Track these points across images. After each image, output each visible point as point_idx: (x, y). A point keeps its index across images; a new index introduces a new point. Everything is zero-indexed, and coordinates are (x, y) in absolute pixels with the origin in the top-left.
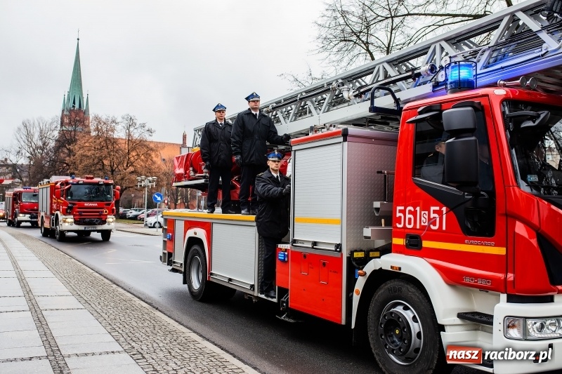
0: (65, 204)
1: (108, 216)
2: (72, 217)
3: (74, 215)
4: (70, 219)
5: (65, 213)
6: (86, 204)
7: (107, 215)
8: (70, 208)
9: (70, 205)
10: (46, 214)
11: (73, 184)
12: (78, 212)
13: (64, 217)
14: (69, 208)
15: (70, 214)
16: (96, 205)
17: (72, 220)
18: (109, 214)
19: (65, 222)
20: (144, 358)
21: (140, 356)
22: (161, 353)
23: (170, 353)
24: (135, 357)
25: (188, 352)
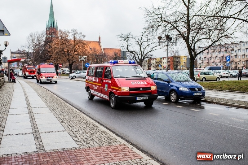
20: (74, 133)
21: (72, 133)
22: (82, 131)
23: (85, 131)
24: (70, 133)
25: (93, 131)
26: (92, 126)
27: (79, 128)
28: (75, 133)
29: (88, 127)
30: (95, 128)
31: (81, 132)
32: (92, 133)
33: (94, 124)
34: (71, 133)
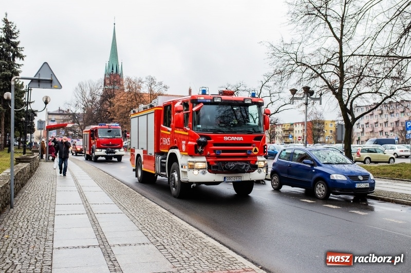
0: (192, 137)
1: (259, 158)
2: (204, 159)
3: (207, 156)
4: (201, 162)
5: (193, 152)
6: (226, 138)
7: (256, 156)
8: (203, 144)
9: (202, 139)
10: (145, 152)
11: (205, 103)
12: (214, 151)
13: (190, 159)
14: (200, 143)
15: (201, 154)
16: (241, 139)
17: (205, 165)
18: (259, 155)
19: (192, 168)
20: (165, 248)
21: (162, 247)
22: (177, 245)
23: (183, 245)
24: (159, 247)
25: (197, 245)
26: (193, 236)
27: (173, 239)
28: (167, 247)
29: (186, 238)
30: (199, 241)
31: (177, 246)
32: (194, 247)
33: (196, 233)
34: (161, 247)
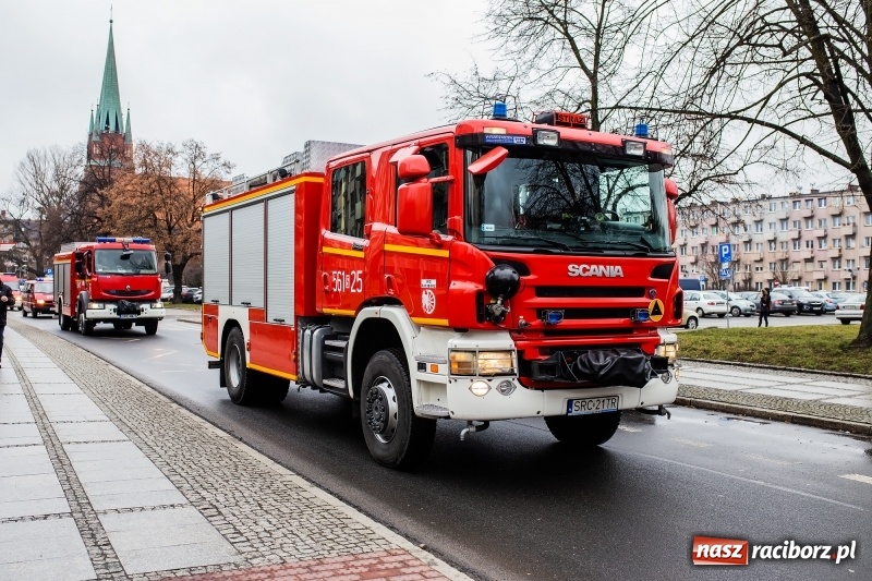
20: (220, 513)
21: (214, 512)
22: (247, 505)
23: (260, 505)
24: (207, 512)
25: (288, 504)
26: (282, 486)
27: (237, 494)
28: (223, 511)
29: (268, 491)
30: (295, 495)
31: (247, 509)
32: (284, 509)
33: (288, 478)
34: (211, 512)
